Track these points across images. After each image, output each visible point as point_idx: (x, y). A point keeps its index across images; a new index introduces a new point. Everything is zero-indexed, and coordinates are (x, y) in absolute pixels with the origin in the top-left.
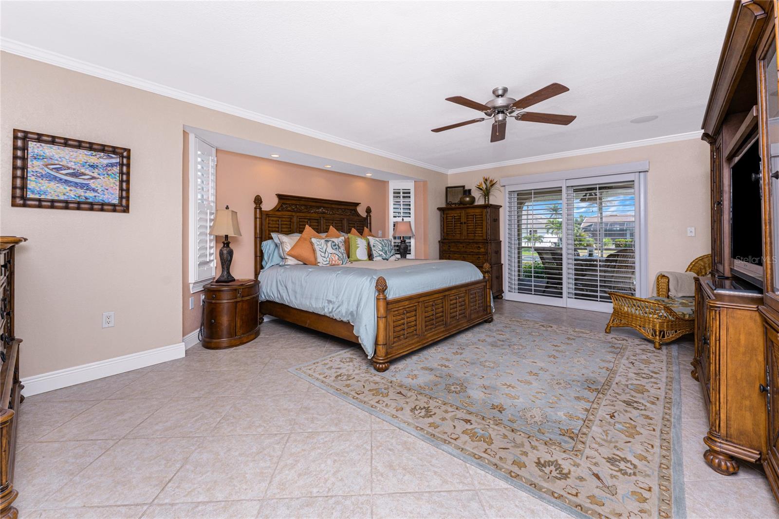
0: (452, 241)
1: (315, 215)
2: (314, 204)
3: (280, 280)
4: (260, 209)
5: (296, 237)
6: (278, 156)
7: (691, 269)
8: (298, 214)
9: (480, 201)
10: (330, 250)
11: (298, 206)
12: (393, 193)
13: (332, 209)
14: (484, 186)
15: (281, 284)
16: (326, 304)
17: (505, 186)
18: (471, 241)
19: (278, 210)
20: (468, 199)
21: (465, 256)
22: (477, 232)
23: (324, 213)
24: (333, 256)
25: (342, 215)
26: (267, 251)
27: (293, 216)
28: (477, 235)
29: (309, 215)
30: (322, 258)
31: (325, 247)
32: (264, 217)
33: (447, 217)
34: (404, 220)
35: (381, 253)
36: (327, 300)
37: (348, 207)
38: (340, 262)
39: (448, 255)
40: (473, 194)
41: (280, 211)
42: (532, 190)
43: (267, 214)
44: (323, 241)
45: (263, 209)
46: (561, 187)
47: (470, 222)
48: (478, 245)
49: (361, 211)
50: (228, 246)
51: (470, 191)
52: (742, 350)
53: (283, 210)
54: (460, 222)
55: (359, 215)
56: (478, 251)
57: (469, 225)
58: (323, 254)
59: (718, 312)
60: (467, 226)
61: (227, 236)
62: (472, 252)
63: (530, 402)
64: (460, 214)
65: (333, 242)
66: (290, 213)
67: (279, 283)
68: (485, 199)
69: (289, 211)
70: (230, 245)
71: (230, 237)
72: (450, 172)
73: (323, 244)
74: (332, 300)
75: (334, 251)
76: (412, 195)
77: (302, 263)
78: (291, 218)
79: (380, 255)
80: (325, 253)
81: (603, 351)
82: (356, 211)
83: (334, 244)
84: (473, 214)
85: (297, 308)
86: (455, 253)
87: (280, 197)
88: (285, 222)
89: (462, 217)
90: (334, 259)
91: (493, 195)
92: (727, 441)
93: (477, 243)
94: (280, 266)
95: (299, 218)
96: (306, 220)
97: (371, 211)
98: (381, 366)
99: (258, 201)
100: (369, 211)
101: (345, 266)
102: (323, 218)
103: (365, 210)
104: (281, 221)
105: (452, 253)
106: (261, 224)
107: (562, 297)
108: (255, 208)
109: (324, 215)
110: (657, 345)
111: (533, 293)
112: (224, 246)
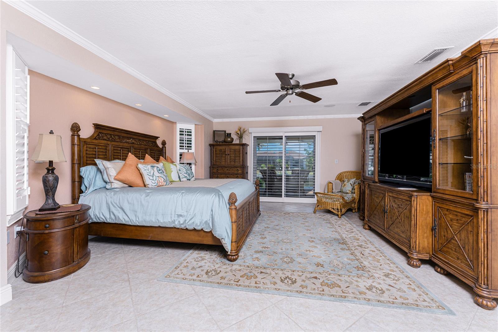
0: (220, 166)
1: (126, 145)
2: (126, 135)
3: (111, 203)
4: (79, 136)
5: (119, 163)
6: (99, 88)
7: (337, 179)
8: (113, 143)
9: (236, 141)
10: (157, 174)
11: (112, 136)
12: (179, 131)
13: (140, 140)
14: (239, 132)
15: (114, 206)
16: (176, 218)
17: (251, 133)
18: (233, 166)
19: (95, 139)
20: (229, 139)
21: (228, 175)
22: (236, 161)
23: (133, 143)
24: (160, 179)
25: (146, 145)
26: (87, 176)
27: (108, 144)
28: (236, 162)
29: (121, 144)
30: (151, 180)
31: (152, 171)
32: (82, 144)
33: (216, 150)
34: (189, 152)
35: (186, 175)
36: (177, 215)
37: (151, 140)
38: (164, 183)
39: (216, 176)
40: (232, 136)
41: (97, 139)
42: (267, 136)
43: (85, 142)
44: (149, 167)
45: (80, 137)
46: (282, 136)
47: (232, 154)
48: (237, 169)
49: (159, 143)
50: (53, 173)
51: (230, 134)
52: (424, 213)
53: (99, 139)
54: (225, 154)
55: (158, 146)
56: (237, 172)
57: (232, 156)
58: (151, 178)
59: (416, 197)
60: (230, 156)
61: (51, 163)
62: (233, 173)
63: (328, 257)
64: (225, 148)
65: (158, 167)
66: (105, 142)
67: (111, 205)
68: (240, 140)
69: (105, 140)
70: (55, 171)
71: (55, 162)
72: (215, 120)
73: (150, 169)
74: (182, 214)
75: (160, 175)
76: (193, 134)
77: (127, 186)
78: (106, 146)
79: (186, 177)
80: (153, 177)
81: (324, 223)
82: (155, 143)
83: (159, 169)
84: (234, 149)
85: (139, 225)
86: (221, 174)
87: (97, 127)
88: (101, 150)
89: (226, 151)
90: (161, 181)
91: (244, 138)
92: (418, 253)
93: (236, 167)
94: (107, 189)
95: (114, 147)
96: (119, 149)
97: (166, 144)
98: (234, 257)
99: (75, 129)
100: (164, 143)
101: (168, 186)
102: (133, 147)
103: (161, 142)
104: (98, 149)
105: (219, 174)
106: (80, 151)
107: (282, 197)
108: (73, 136)
109: (134, 145)
110: (340, 216)
111: (267, 196)
112: (48, 173)
